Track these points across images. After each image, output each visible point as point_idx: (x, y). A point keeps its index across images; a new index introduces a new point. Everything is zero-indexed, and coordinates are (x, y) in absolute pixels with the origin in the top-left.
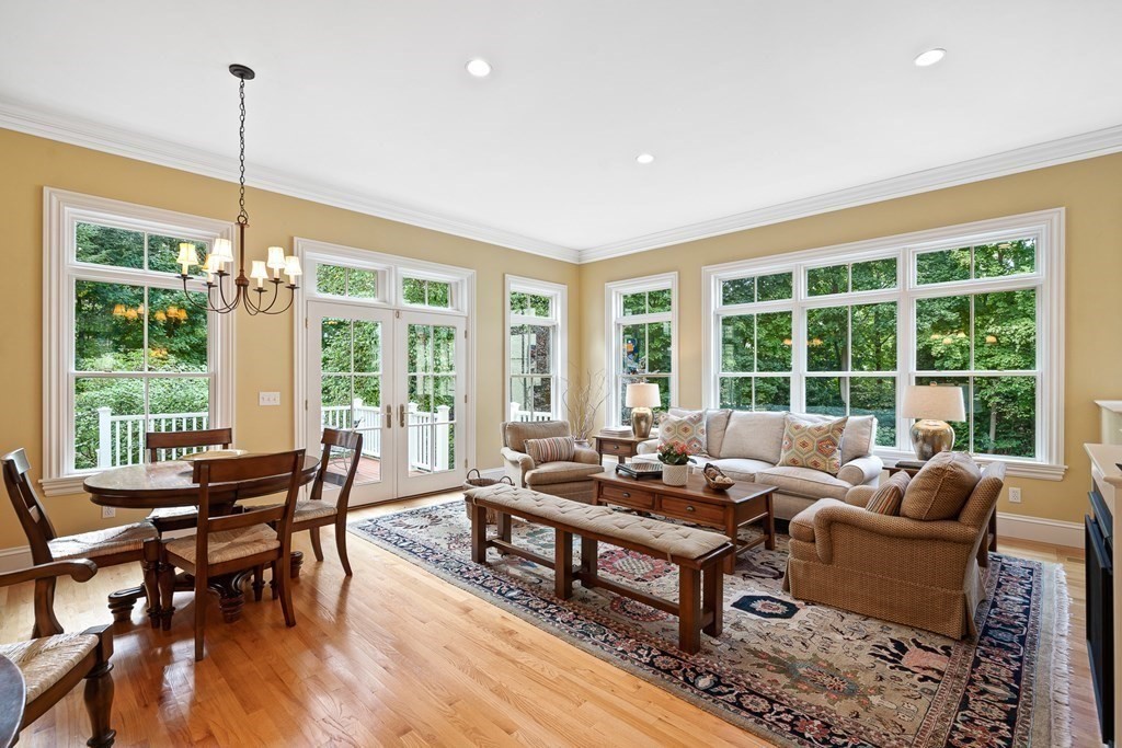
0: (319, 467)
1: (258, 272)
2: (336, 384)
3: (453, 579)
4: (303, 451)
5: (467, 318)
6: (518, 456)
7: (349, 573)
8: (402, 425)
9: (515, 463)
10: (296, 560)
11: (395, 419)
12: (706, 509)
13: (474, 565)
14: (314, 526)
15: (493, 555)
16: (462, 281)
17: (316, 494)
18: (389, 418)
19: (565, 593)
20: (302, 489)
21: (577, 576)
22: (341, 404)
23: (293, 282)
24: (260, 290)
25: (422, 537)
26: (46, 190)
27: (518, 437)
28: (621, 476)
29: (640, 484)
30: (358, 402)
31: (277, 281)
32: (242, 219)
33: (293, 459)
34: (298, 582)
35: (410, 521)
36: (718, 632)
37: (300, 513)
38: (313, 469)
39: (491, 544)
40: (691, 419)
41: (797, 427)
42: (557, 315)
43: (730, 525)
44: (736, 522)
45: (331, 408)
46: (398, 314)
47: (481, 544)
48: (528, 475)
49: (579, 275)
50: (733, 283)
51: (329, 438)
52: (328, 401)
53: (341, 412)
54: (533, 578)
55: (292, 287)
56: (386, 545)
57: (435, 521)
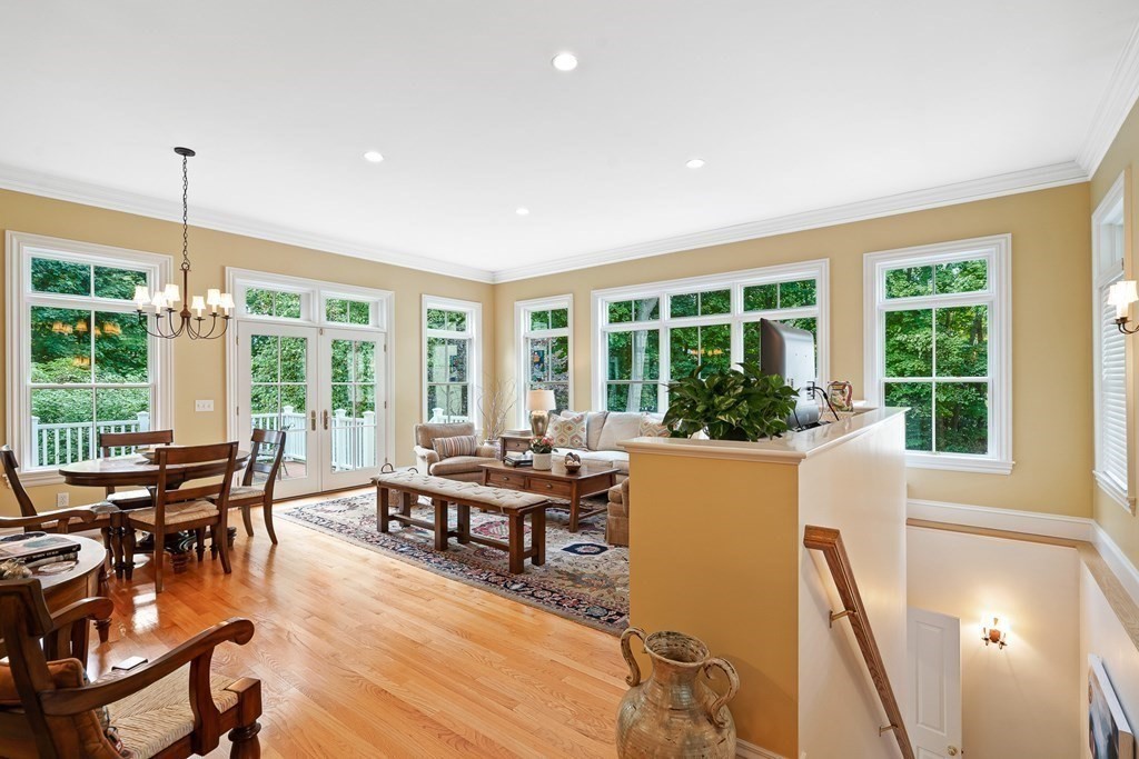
0: (249, 458)
1: (197, 305)
2: (267, 392)
3: (359, 543)
4: (237, 443)
5: (386, 334)
6: (426, 452)
7: (275, 541)
8: (326, 428)
9: (423, 458)
10: (231, 533)
11: (320, 422)
12: (560, 486)
13: (378, 534)
14: (245, 505)
15: (394, 526)
16: (382, 301)
17: (247, 482)
18: (314, 421)
19: (442, 546)
20: (235, 474)
21: (452, 534)
22: (272, 412)
23: (227, 314)
24: (199, 319)
25: (339, 518)
26: (8, 233)
27: (428, 436)
28: (507, 465)
29: (518, 470)
30: (289, 409)
31: (214, 315)
32: (185, 266)
33: (229, 448)
34: (232, 549)
35: (331, 507)
36: (541, 561)
37: (234, 495)
38: (244, 459)
39: (393, 518)
40: (574, 420)
41: (646, 424)
42: (473, 329)
43: (574, 496)
44: (578, 494)
45: (261, 415)
46: (321, 331)
47: (385, 518)
48: (433, 466)
49: (493, 295)
50: (619, 304)
51: (258, 437)
52: (259, 409)
53: (272, 419)
54: (422, 540)
55: (227, 317)
56: (308, 524)
57: (353, 507)
